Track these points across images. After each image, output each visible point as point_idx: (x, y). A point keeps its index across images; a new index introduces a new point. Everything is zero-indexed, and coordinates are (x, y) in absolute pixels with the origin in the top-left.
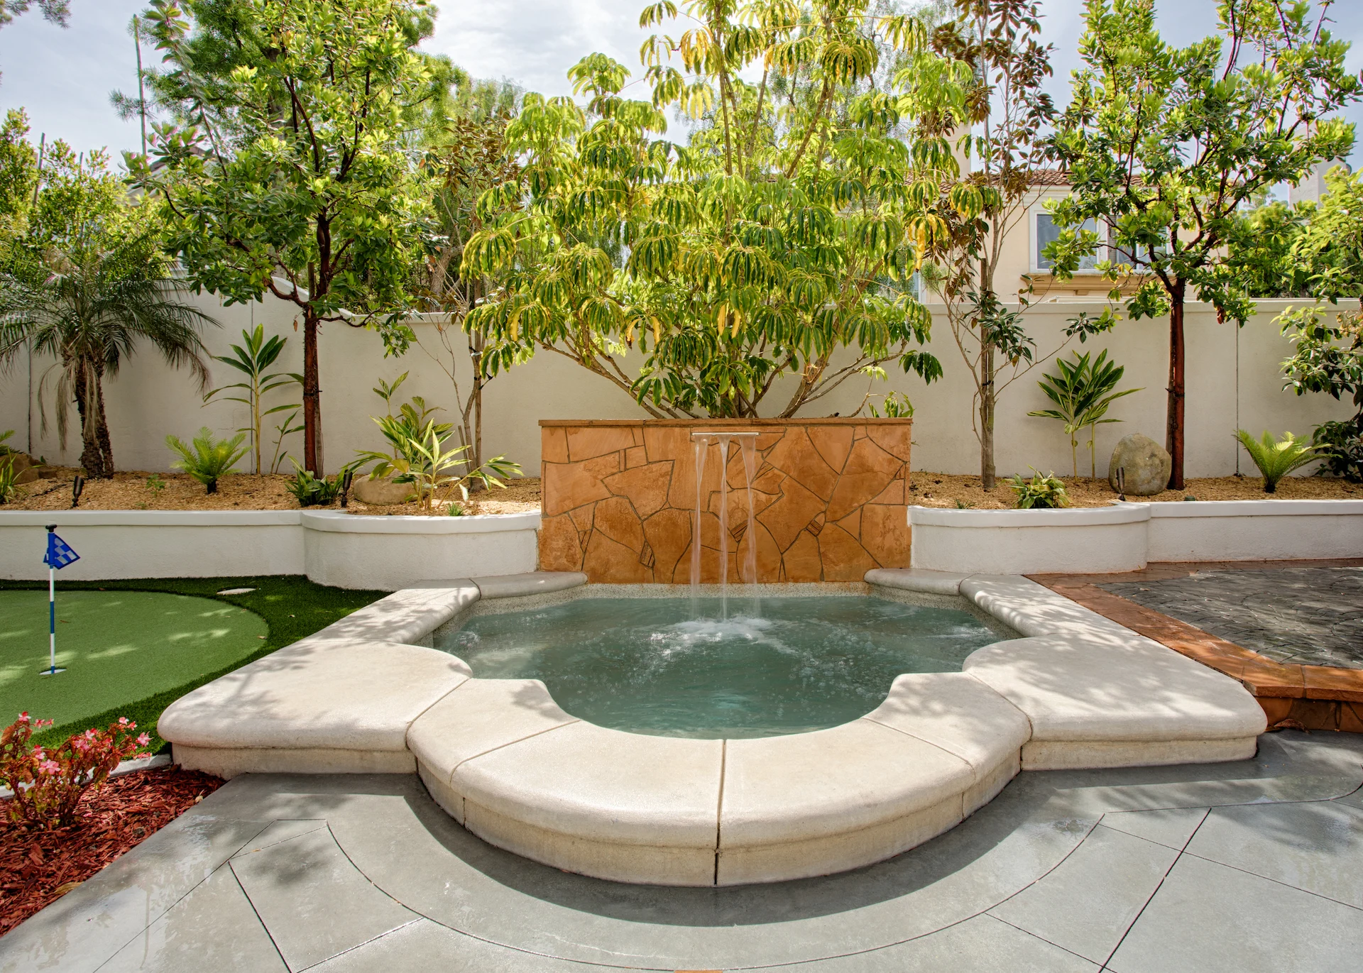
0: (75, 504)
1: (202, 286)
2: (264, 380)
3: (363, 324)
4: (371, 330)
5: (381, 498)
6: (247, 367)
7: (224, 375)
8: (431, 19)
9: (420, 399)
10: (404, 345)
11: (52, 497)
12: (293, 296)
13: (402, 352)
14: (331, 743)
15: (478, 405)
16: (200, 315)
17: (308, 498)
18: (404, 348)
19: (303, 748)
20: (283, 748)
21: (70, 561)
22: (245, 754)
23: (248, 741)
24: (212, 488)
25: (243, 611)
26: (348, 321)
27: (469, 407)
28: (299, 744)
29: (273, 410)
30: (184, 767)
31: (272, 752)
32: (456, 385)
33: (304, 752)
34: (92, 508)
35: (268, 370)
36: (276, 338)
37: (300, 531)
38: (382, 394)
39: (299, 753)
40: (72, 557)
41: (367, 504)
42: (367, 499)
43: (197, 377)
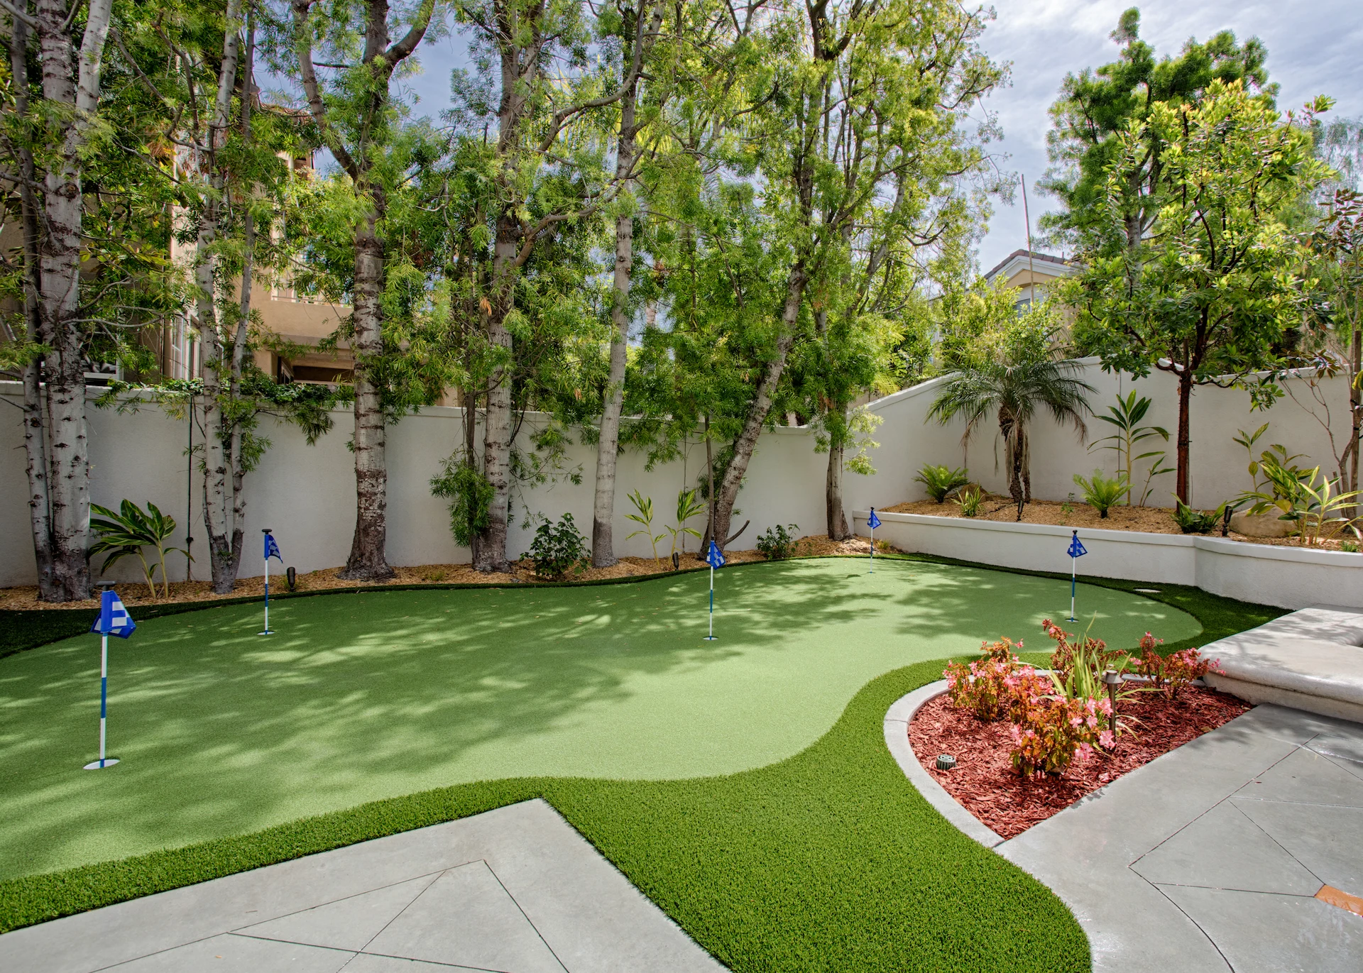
0: (1019, 520)
1: (1112, 367)
2: (1134, 433)
3: (1231, 385)
4: (1238, 389)
5: (1259, 532)
6: (1121, 423)
7: (1100, 431)
8: (1273, 98)
9: (1280, 447)
10: (1270, 401)
11: (1001, 513)
12: (1172, 368)
13: (1267, 406)
14: (1346, 697)
15: (1356, 453)
16: (1084, 385)
17: (1191, 526)
18: (1270, 403)
19: (1322, 696)
20: (1302, 693)
21: (1081, 554)
22: (1269, 690)
23: (1275, 682)
24: (1104, 514)
25: (1164, 605)
26: (1218, 384)
27: (1346, 455)
28: (1316, 693)
29: (1142, 456)
30: (1218, 690)
31: (1291, 694)
32: (1331, 434)
33: (1318, 700)
34: (1029, 522)
35: (1137, 425)
36: (1144, 399)
37: (1192, 551)
38: (1243, 443)
39: (1314, 699)
40: (1083, 551)
41: (1245, 535)
42: (1245, 531)
43: (1079, 429)
